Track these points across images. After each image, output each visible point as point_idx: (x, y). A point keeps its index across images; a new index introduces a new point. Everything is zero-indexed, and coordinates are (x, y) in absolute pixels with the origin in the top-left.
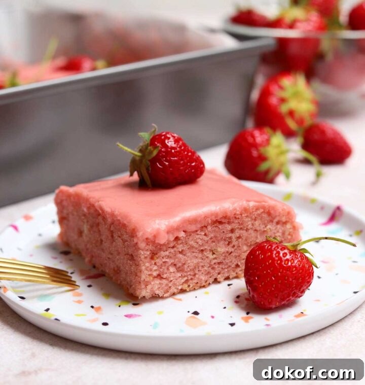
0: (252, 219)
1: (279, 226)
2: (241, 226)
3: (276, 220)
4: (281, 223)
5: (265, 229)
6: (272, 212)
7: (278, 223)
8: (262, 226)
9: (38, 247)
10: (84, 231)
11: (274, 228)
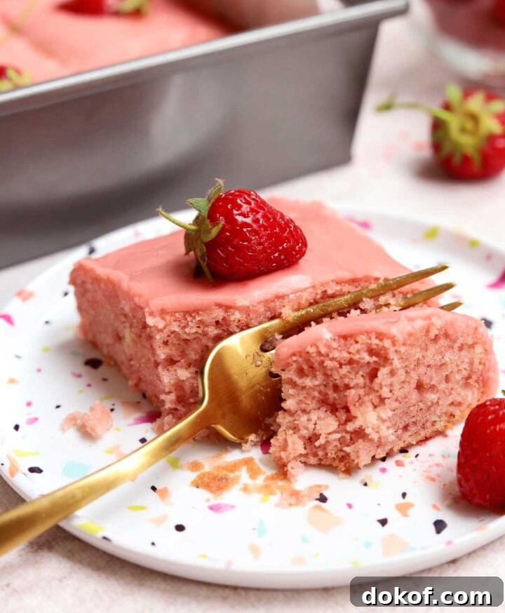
0: (422, 349)
1: (463, 353)
2: (407, 363)
3: (457, 345)
4: (465, 347)
5: (443, 362)
6: (451, 332)
7: (461, 349)
8: (438, 358)
9: (46, 350)
10: (124, 337)
11: (456, 358)
